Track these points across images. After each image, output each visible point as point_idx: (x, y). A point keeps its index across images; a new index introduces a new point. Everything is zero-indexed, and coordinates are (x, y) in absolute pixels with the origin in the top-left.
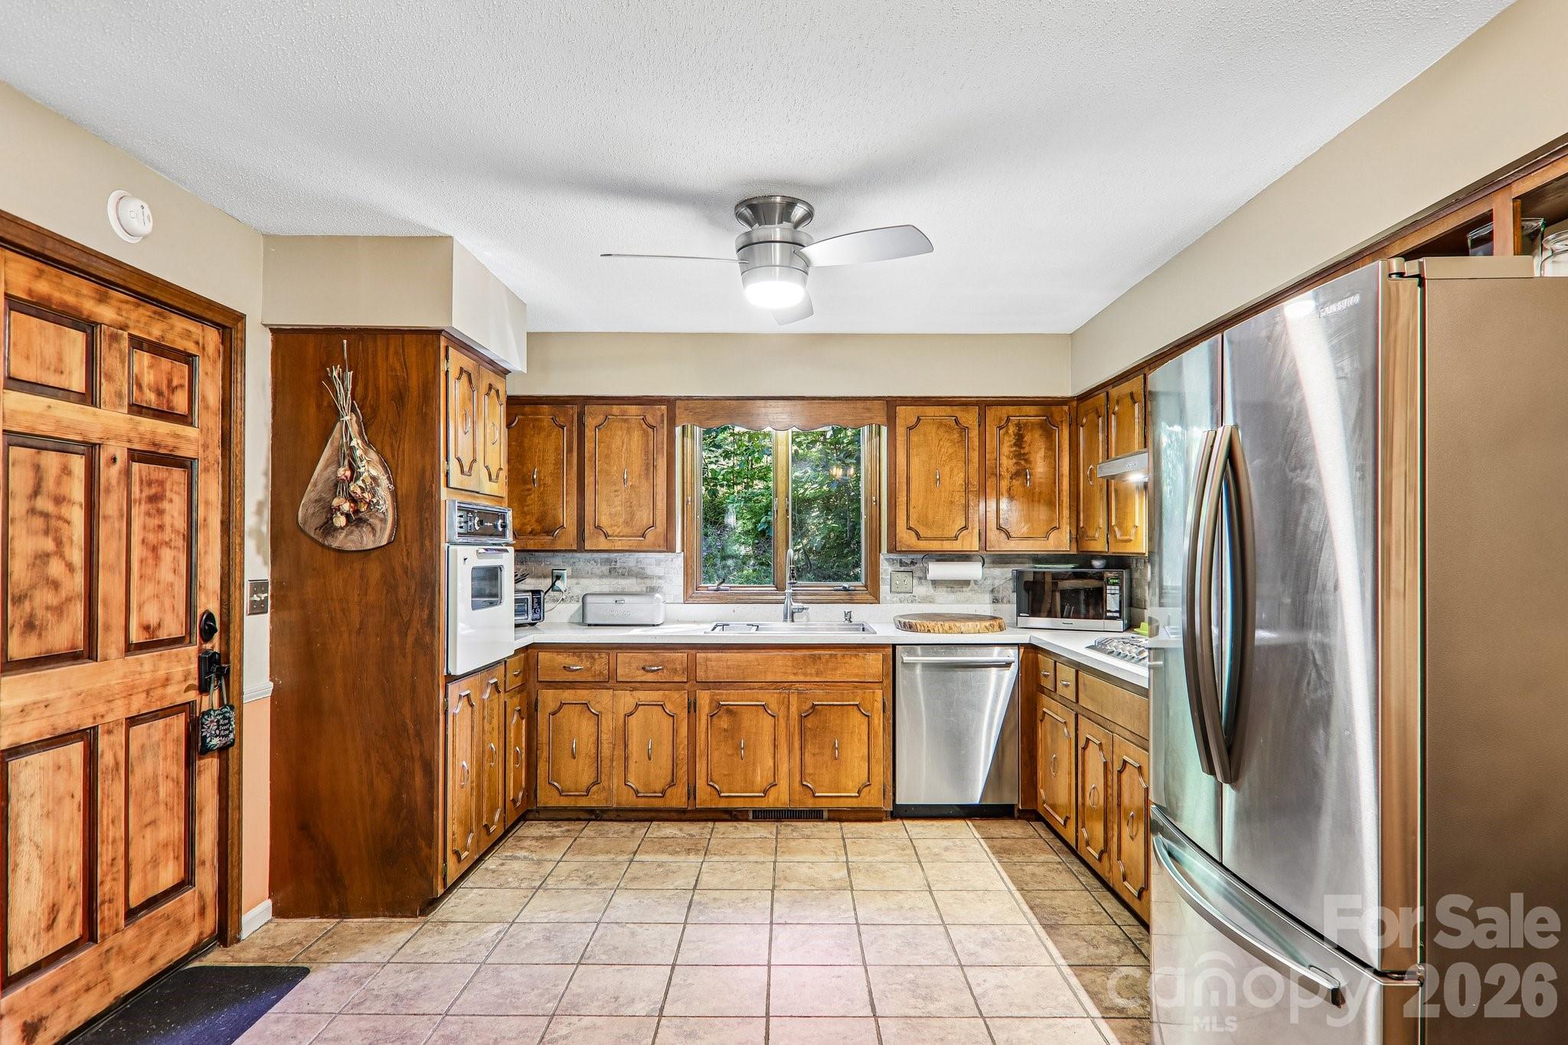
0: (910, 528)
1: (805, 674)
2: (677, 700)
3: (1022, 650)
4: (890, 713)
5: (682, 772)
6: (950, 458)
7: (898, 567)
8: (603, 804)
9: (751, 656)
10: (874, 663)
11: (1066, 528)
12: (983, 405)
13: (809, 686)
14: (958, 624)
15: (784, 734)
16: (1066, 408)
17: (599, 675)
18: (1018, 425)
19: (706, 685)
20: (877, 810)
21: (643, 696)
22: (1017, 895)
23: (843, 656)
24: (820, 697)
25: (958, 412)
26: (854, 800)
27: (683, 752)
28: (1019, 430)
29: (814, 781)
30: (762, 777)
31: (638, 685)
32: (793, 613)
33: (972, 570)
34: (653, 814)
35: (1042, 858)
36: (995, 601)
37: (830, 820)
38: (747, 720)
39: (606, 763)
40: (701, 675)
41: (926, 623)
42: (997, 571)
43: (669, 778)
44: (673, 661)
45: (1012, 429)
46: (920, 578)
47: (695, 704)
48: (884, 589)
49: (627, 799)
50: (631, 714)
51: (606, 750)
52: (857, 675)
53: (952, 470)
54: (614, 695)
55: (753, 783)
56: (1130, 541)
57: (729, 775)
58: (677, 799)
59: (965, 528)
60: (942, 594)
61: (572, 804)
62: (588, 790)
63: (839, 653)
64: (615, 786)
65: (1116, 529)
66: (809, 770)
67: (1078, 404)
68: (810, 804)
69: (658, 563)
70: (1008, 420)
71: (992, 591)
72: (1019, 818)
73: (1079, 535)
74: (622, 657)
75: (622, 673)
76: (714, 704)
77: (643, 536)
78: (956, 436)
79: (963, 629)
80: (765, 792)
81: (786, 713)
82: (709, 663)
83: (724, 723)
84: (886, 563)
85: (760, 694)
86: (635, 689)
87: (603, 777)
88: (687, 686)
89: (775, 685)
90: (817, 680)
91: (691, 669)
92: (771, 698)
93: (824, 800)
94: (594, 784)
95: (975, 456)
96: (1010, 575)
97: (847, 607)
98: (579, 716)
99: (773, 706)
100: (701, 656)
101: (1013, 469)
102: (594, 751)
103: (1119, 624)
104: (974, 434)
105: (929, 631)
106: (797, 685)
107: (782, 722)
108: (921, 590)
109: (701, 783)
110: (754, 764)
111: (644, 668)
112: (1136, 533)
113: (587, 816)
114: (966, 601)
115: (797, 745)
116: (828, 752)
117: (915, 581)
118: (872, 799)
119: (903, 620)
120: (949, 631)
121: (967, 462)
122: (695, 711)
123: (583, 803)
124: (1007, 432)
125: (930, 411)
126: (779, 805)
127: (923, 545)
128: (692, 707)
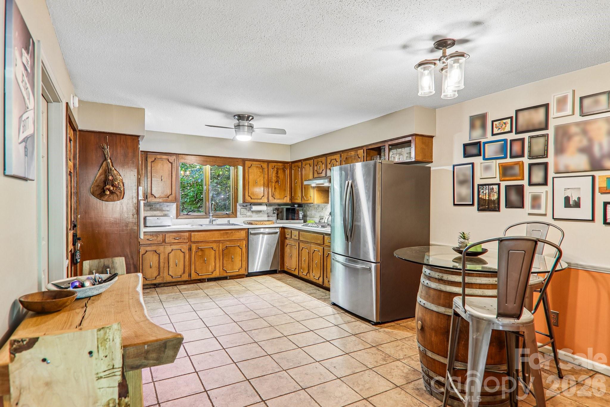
0: (249, 196)
1: (224, 238)
2: (185, 248)
3: (280, 229)
4: (247, 247)
5: (187, 269)
6: (260, 176)
7: (242, 207)
8: (161, 282)
9: (208, 233)
10: (243, 234)
11: (288, 196)
12: (269, 162)
13: (225, 241)
14: (264, 222)
15: (218, 256)
16: (289, 164)
17: (159, 241)
18: (277, 168)
19: (194, 242)
20: (244, 275)
21: (174, 247)
22: (289, 286)
23: (235, 232)
24: (228, 244)
25: (262, 164)
26: (238, 272)
27: (187, 263)
28: (277, 170)
29: (226, 268)
30: (211, 269)
31: (172, 244)
32: (213, 221)
33: (264, 208)
34: (176, 284)
35: (289, 279)
36: (268, 216)
37: (229, 279)
38: (207, 252)
39: (162, 269)
40: (193, 239)
41: (256, 222)
42: (269, 208)
43: (183, 272)
44: (184, 236)
45: (275, 169)
46: (248, 210)
47: (191, 248)
48: (238, 213)
49: (169, 279)
50: (170, 253)
51: (162, 265)
52: (238, 237)
53: (260, 180)
54: (164, 247)
55: (208, 270)
56: (309, 200)
57: (201, 269)
58: (185, 277)
59: (264, 196)
60: (254, 215)
61: (150, 283)
62: (156, 278)
63: (233, 231)
64: (165, 276)
65: (304, 197)
66: (225, 265)
67: (291, 164)
68: (225, 275)
69: (167, 206)
70: (274, 167)
71: (267, 214)
72: (279, 273)
73: (291, 198)
74: (167, 235)
75: (167, 240)
76: (197, 248)
77: (168, 197)
78: (261, 170)
79: (266, 224)
80: (212, 273)
81: (218, 249)
82: (195, 236)
83: (200, 253)
84: (239, 206)
85: (211, 244)
86: (171, 245)
87: (161, 273)
88: (188, 243)
89: (215, 242)
90: (227, 239)
91: (190, 238)
92: (214, 246)
93: (229, 273)
94: (158, 276)
95: (266, 176)
96: (272, 209)
97: (228, 219)
98: (153, 255)
99: (215, 248)
100: (193, 234)
101: (276, 180)
102: (158, 265)
103: (302, 221)
104: (266, 170)
105: (257, 224)
106: (221, 241)
107: (217, 252)
108: (249, 214)
109: (193, 272)
110: (209, 265)
111: (174, 239)
112: (310, 198)
113: (154, 287)
114: (261, 217)
115: (221, 258)
116: (230, 260)
117: (247, 211)
118: (243, 272)
119: (248, 222)
120: (262, 224)
121: (264, 178)
122: (191, 251)
123: (154, 282)
124: (274, 170)
125: (254, 163)
126: (216, 276)
127: (253, 201)
128: (190, 249)
